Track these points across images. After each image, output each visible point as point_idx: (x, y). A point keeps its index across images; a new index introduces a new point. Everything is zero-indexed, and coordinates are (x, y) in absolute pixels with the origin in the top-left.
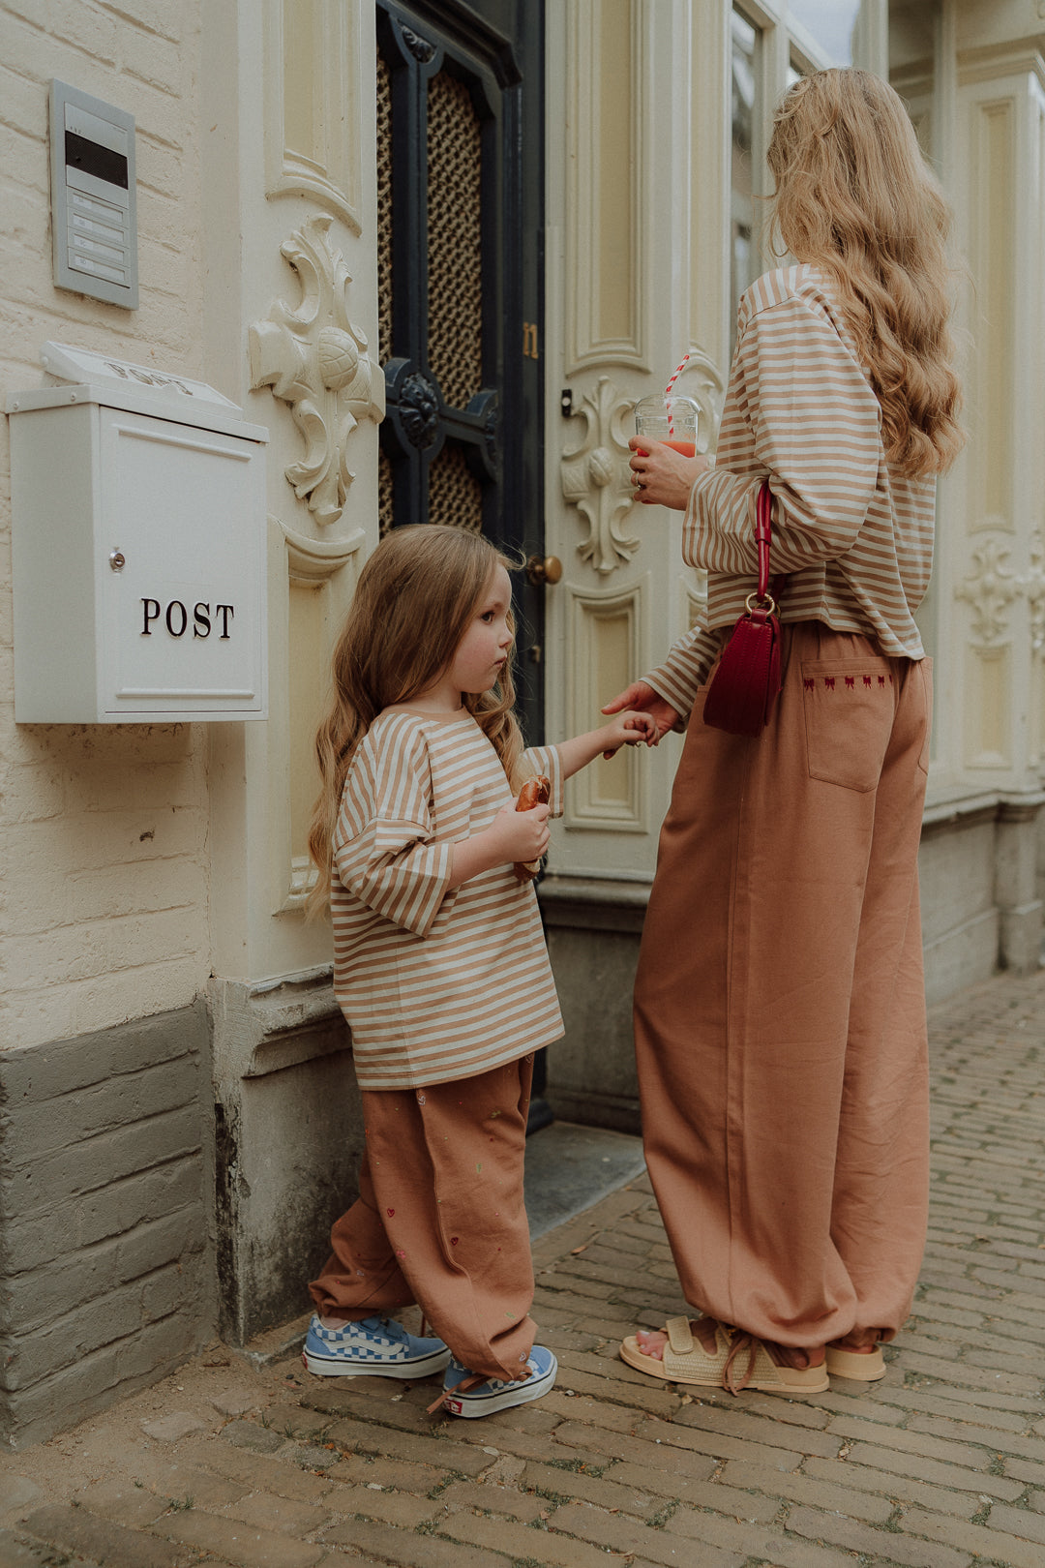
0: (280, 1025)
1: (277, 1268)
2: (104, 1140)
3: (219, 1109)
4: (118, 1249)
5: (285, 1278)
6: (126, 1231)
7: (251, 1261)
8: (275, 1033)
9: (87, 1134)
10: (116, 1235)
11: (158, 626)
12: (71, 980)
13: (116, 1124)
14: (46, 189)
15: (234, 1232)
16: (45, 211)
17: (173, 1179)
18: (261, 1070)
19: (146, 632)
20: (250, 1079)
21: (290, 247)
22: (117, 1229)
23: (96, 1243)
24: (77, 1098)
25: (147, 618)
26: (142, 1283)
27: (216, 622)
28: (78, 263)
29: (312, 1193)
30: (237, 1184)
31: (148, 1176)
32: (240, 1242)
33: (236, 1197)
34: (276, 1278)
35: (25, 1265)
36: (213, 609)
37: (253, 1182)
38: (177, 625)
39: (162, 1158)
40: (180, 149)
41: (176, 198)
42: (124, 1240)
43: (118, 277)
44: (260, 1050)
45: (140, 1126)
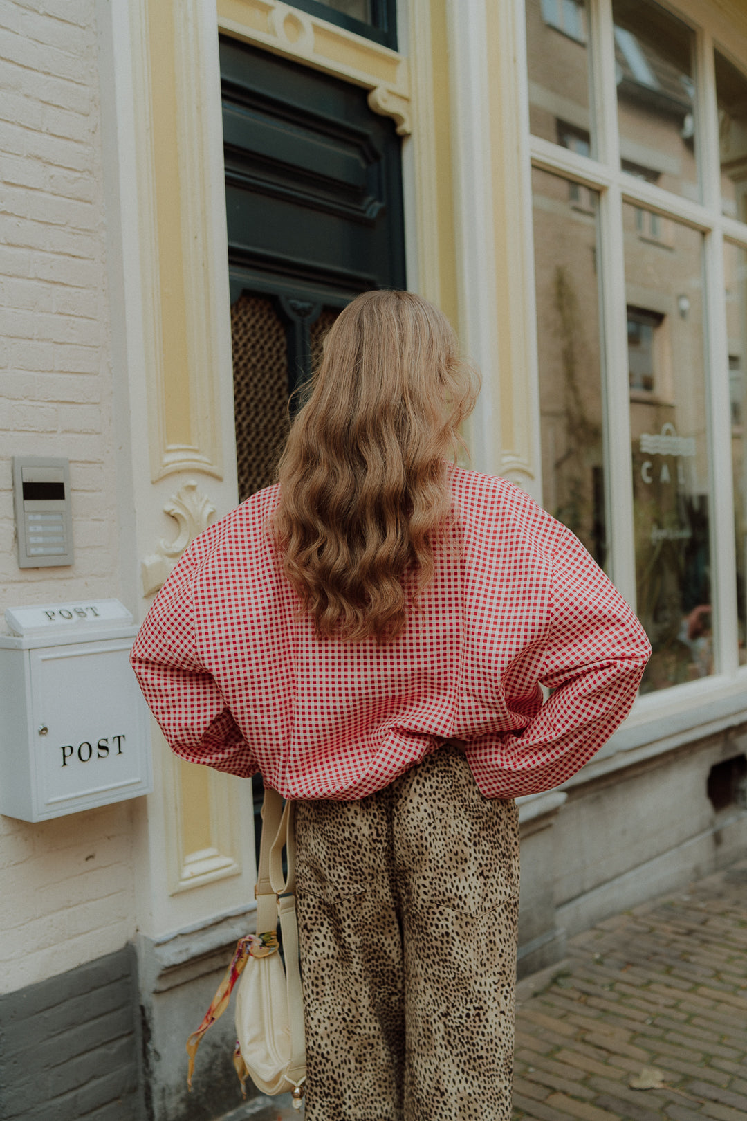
0: (171, 963)
1: (182, 1100)
2: (66, 1035)
3: (142, 1008)
4: (76, 1096)
5: (188, 1107)
6: (82, 1085)
7: (163, 1098)
8: (167, 968)
9: (53, 1033)
10: (75, 1089)
11: (73, 760)
12: (39, 948)
13: (72, 1025)
14: (12, 516)
15: (152, 1081)
16: (13, 529)
17: (114, 1051)
18: (164, 987)
19: (65, 764)
20: (157, 993)
21: (168, 508)
22: (76, 1084)
23: (61, 1095)
24: (46, 1014)
25: (64, 756)
26: (95, 1113)
27: (113, 747)
28: (33, 551)
29: (207, 1053)
30: (152, 1054)
31: (98, 1052)
32: (156, 1088)
33: (152, 1061)
34: (182, 1107)
35: (14, 1113)
36: (110, 740)
37: (163, 1052)
38: (85, 755)
39: (105, 1040)
40: (102, 462)
41: (100, 490)
42: (81, 1090)
43: (59, 550)
44: (161, 977)
45: (92, 1023)
